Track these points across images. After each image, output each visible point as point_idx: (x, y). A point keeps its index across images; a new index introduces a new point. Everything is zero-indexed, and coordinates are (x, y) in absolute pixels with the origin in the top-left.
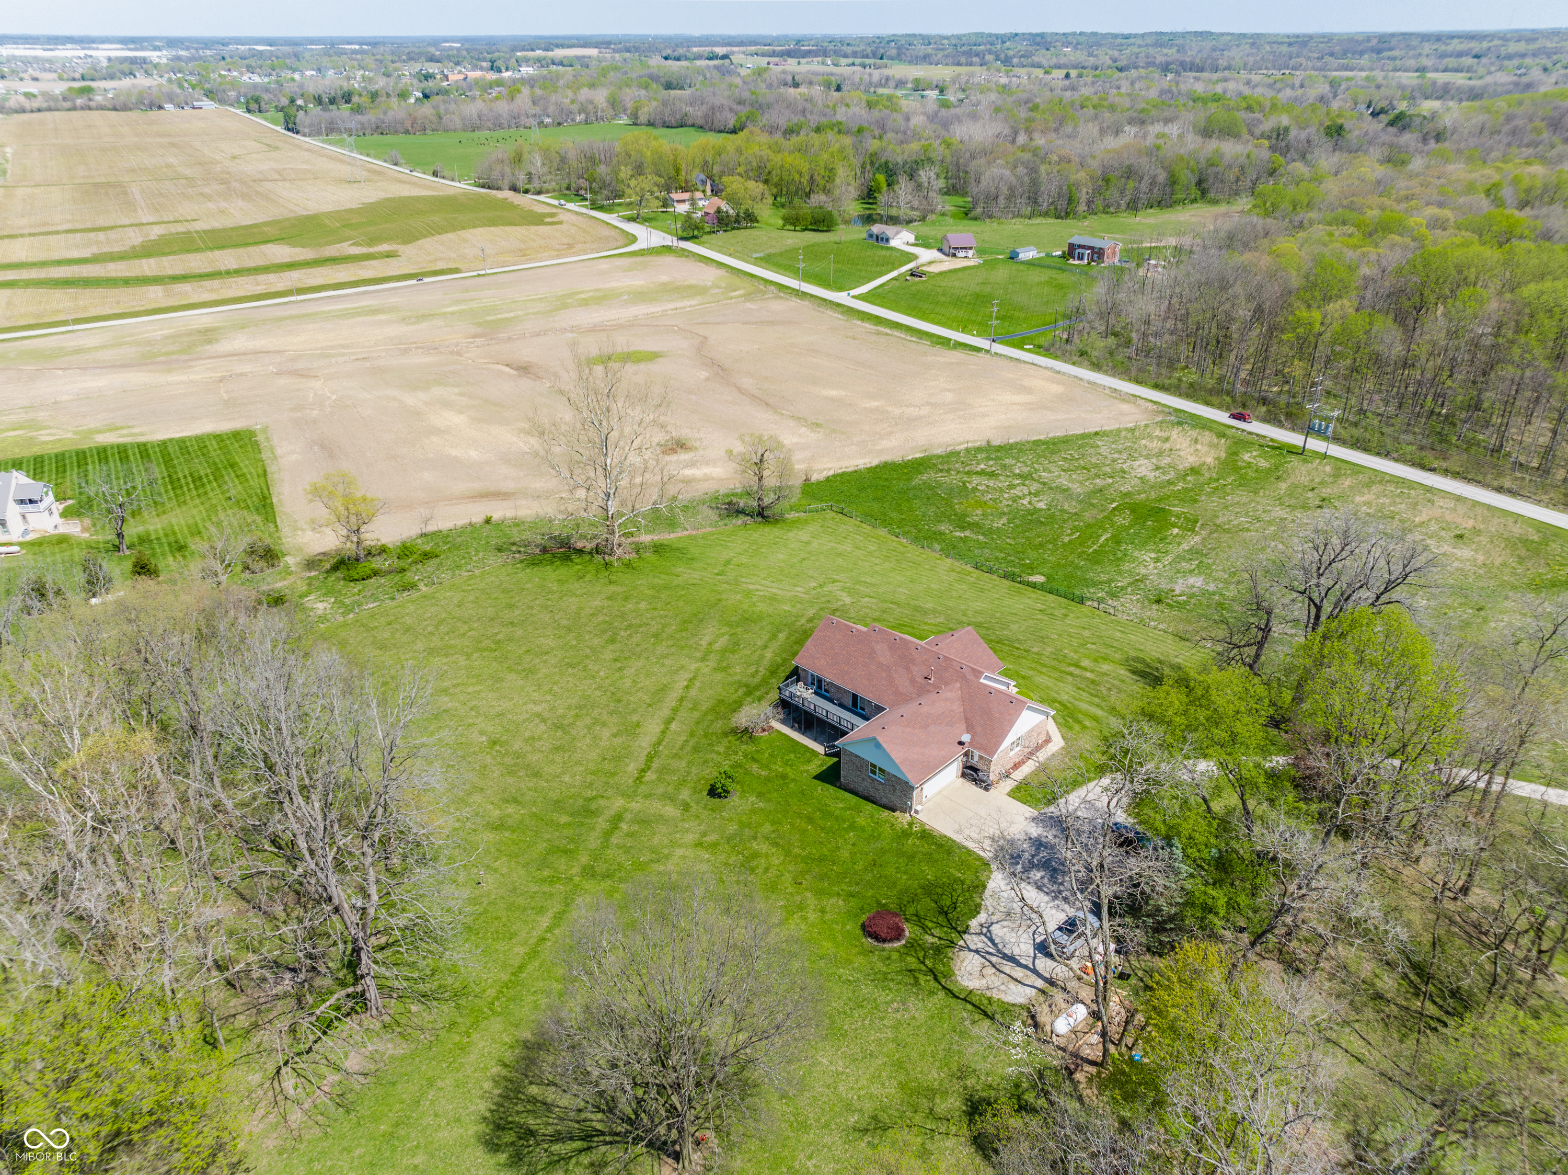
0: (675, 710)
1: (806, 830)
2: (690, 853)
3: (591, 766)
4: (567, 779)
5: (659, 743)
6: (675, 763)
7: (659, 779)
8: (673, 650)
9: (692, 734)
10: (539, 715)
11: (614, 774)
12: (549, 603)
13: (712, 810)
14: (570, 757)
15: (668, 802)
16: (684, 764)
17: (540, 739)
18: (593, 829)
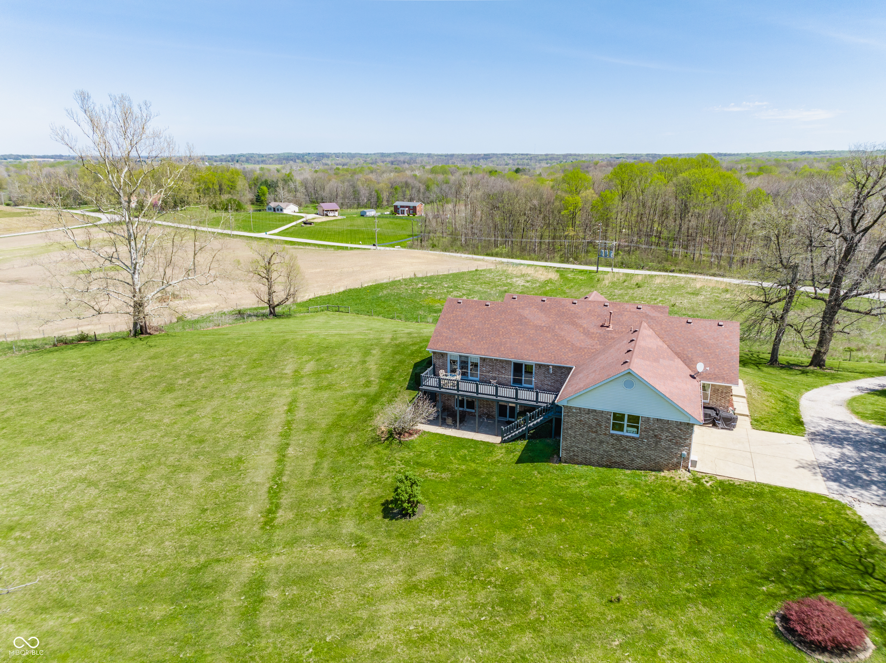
0: (286, 435)
1: (562, 525)
2: (406, 605)
3: (185, 523)
4: (150, 549)
5: (280, 474)
6: (315, 493)
7: (300, 516)
8: (252, 383)
9: (322, 455)
10: (83, 480)
11: (227, 526)
12: (75, 374)
13: (401, 535)
14: (147, 519)
15: (328, 542)
16: (327, 490)
17: (91, 506)
18: (220, 612)
